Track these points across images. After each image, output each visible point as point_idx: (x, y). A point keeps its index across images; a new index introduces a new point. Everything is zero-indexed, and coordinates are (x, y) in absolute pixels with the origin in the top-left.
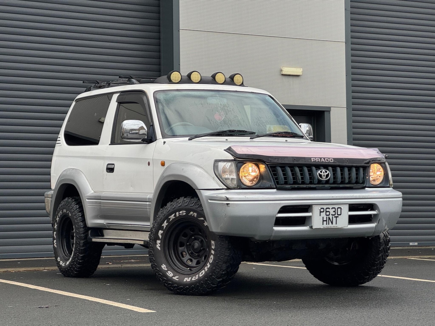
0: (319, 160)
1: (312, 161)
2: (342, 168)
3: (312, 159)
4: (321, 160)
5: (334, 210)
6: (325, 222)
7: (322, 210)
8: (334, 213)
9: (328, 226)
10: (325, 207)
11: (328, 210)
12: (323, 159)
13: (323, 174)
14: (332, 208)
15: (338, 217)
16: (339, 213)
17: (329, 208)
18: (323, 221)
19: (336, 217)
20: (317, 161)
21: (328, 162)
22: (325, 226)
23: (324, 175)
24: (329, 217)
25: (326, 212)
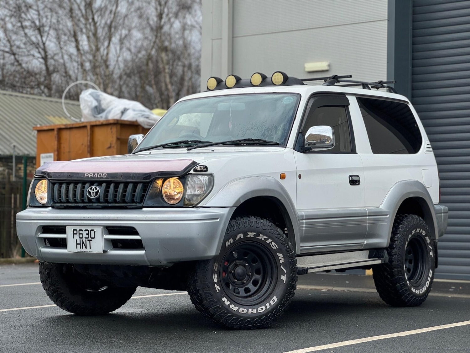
0: (92, 176)
1: (85, 177)
2: (117, 184)
3: (86, 174)
4: (93, 176)
5: (88, 233)
6: (79, 246)
7: (75, 232)
8: (87, 236)
9: (82, 250)
10: (78, 229)
11: (81, 232)
12: (96, 175)
13: (92, 191)
14: (85, 230)
15: (91, 240)
16: (93, 236)
17: (82, 230)
18: (77, 244)
19: (90, 241)
20: (89, 177)
21: (100, 178)
22: (79, 250)
23: (93, 193)
24: (82, 240)
25: (80, 234)
